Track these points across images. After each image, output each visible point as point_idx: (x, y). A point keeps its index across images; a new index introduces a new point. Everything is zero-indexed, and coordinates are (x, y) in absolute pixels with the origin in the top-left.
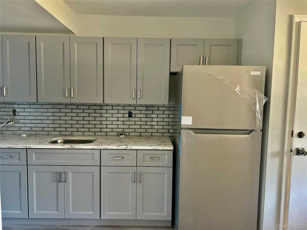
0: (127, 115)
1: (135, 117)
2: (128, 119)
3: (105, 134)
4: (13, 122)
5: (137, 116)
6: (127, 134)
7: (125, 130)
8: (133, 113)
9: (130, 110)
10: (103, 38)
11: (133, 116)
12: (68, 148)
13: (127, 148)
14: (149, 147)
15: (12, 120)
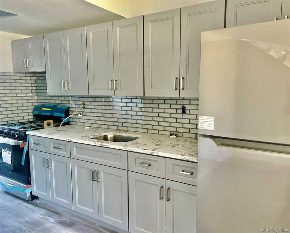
0: (180, 111)
1: (190, 114)
2: (181, 116)
3: (157, 132)
4: (81, 114)
5: (192, 112)
6: (181, 134)
7: (178, 130)
8: (187, 108)
9: (184, 105)
10: (143, 16)
11: (188, 112)
12: (98, 145)
13: (153, 154)
14: (179, 156)
15: (81, 113)
